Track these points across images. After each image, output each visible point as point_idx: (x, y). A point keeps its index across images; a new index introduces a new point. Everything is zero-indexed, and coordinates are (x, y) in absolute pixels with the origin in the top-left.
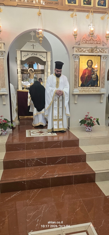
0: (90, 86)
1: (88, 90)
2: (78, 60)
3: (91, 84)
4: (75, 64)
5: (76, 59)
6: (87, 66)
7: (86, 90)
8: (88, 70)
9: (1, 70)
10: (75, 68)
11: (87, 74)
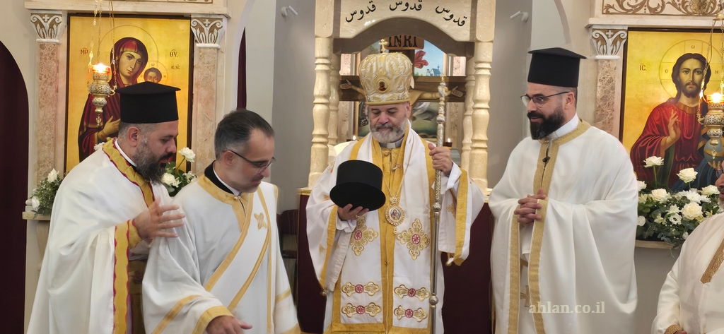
2: (619, 57)
4: (600, 75)
5: (604, 52)
6: (672, 90)
8: (681, 113)
9: (199, 105)
10: (596, 98)
11: (673, 134)
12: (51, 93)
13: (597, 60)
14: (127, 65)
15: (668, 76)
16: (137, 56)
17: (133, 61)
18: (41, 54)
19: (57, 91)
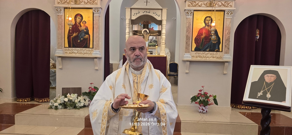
0: (208, 50)
1: (205, 55)
2: (192, 17)
3: (209, 48)
4: (188, 22)
5: (188, 16)
7: (202, 55)
9: (95, 29)
10: (187, 27)
11: (204, 35)
12: (61, 27)
13: (187, 18)
14: (78, 20)
15: (203, 22)
16: (81, 18)
17: (80, 19)
18: (58, 17)
19: (62, 26)
